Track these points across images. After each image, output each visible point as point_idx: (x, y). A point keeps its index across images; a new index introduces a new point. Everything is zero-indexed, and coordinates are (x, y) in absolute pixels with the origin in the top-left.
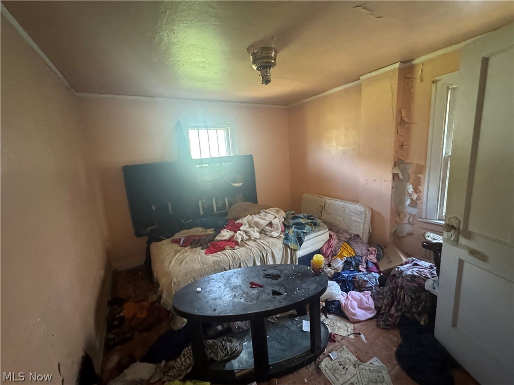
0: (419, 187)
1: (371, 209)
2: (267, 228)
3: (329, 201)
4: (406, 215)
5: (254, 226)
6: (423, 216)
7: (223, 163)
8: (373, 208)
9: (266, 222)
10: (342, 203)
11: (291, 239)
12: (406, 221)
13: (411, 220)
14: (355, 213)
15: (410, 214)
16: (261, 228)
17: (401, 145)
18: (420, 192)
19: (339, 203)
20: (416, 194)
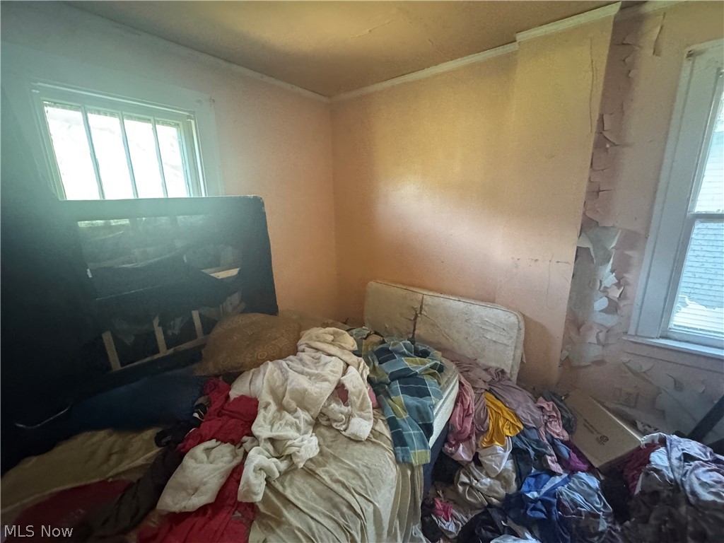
0: (627, 275)
1: (524, 316)
2: (334, 406)
3: (430, 299)
4: (591, 328)
5: (294, 405)
6: (632, 331)
7: (180, 218)
8: (527, 314)
9: (327, 388)
10: (461, 305)
11: (410, 435)
12: (593, 339)
13: (602, 336)
14: (495, 327)
15: (602, 325)
16: (315, 412)
17: (597, 190)
18: (627, 284)
19: (455, 305)
20: (619, 289)
